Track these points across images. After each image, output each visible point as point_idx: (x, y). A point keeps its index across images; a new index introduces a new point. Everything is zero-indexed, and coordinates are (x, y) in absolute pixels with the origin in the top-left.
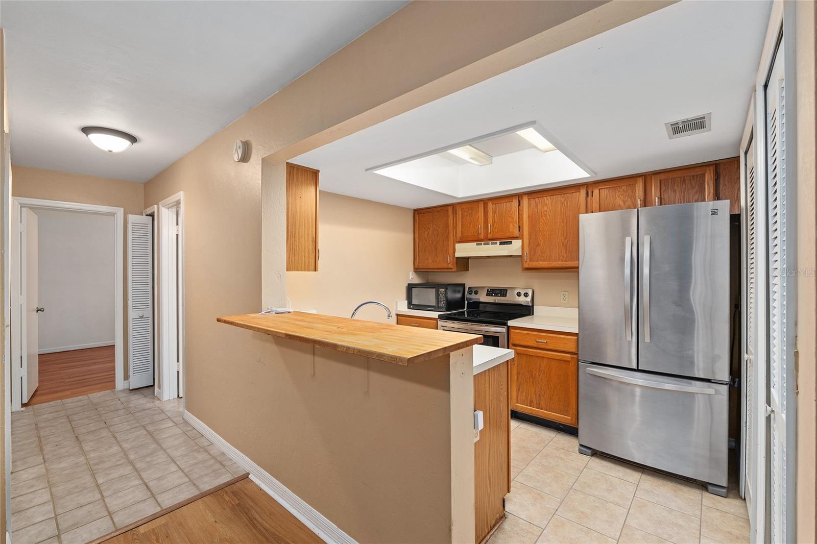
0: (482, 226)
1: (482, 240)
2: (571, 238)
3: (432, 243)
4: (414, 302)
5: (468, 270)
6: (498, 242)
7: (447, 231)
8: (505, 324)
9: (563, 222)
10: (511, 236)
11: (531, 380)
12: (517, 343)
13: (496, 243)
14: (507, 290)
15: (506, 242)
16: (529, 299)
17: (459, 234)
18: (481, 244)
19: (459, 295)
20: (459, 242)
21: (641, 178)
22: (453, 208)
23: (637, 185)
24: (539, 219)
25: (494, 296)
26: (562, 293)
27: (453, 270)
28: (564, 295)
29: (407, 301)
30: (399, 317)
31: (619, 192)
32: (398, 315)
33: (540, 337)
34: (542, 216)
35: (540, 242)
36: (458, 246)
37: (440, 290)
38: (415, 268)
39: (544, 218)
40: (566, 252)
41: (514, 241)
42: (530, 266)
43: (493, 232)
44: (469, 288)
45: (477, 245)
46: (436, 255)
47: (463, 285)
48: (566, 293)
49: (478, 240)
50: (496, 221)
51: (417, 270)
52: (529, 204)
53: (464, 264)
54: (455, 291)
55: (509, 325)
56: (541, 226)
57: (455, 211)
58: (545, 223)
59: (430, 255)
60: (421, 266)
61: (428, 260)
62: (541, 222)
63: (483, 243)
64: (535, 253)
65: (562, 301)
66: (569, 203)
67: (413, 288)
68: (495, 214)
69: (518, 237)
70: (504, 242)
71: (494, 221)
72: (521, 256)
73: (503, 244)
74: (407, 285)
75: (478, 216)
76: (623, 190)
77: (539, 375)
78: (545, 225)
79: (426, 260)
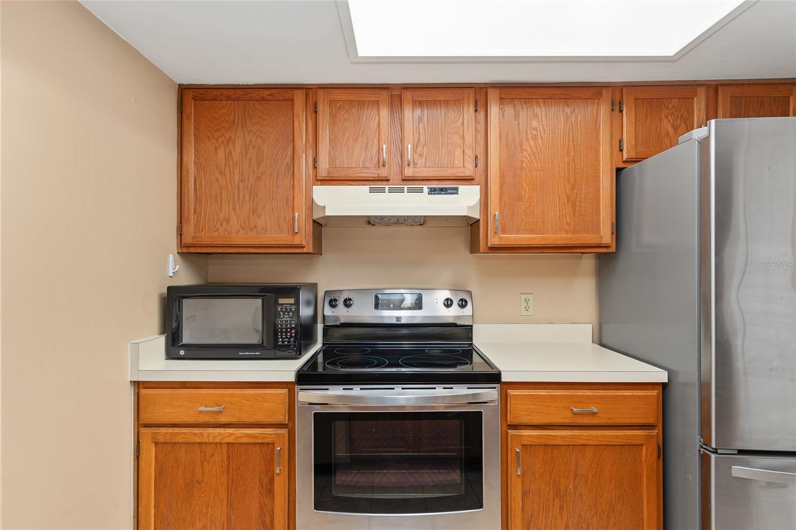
1: (387, 181)
2: (583, 187)
3: (242, 181)
4: (187, 338)
5: (321, 256)
6: (425, 188)
7: (290, 152)
9: (568, 155)
10: (459, 175)
11: (557, 502)
12: (525, 420)
13: (421, 191)
15: (445, 187)
16: (467, 311)
17: (324, 164)
18: (382, 191)
19: (309, 312)
20: (324, 182)
22: (308, 97)
23: (695, 99)
24: (521, 145)
25: (394, 309)
26: (523, 297)
27: (305, 250)
28: (527, 301)
29: (162, 339)
30: (141, 390)
31: (667, 108)
32: (137, 384)
33: (580, 401)
34: (527, 140)
35: (523, 193)
36: (320, 191)
37: (281, 301)
38: (181, 244)
39: (532, 143)
40: (574, 214)
41: (462, 188)
42: (503, 243)
43: (416, 164)
45: (372, 191)
46: (255, 211)
48: (531, 296)
49: (376, 182)
50: (422, 139)
51: (189, 252)
52: (502, 112)
54: (306, 302)
55: (503, 380)
56: (525, 159)
57: (311, 102)
58: (534, 154)
59: (234, 209)
60: (206, 237)
61: (228, 223)
62: (526, 150)
63: (387, 187)
64: (513, 215)
65: (524, 312)
66: (579, 118)
67: (184, 301)
68: (419, 124)
69: (473, 179)
70: (442, 190)
71: (416, 139)
72: (479, 220)
73: (438, 194)
74: (165, 291)
75: (377, 122)
76: (674, 107)
77: (575, 488)
78: (533, 157)
79: (221, 225)
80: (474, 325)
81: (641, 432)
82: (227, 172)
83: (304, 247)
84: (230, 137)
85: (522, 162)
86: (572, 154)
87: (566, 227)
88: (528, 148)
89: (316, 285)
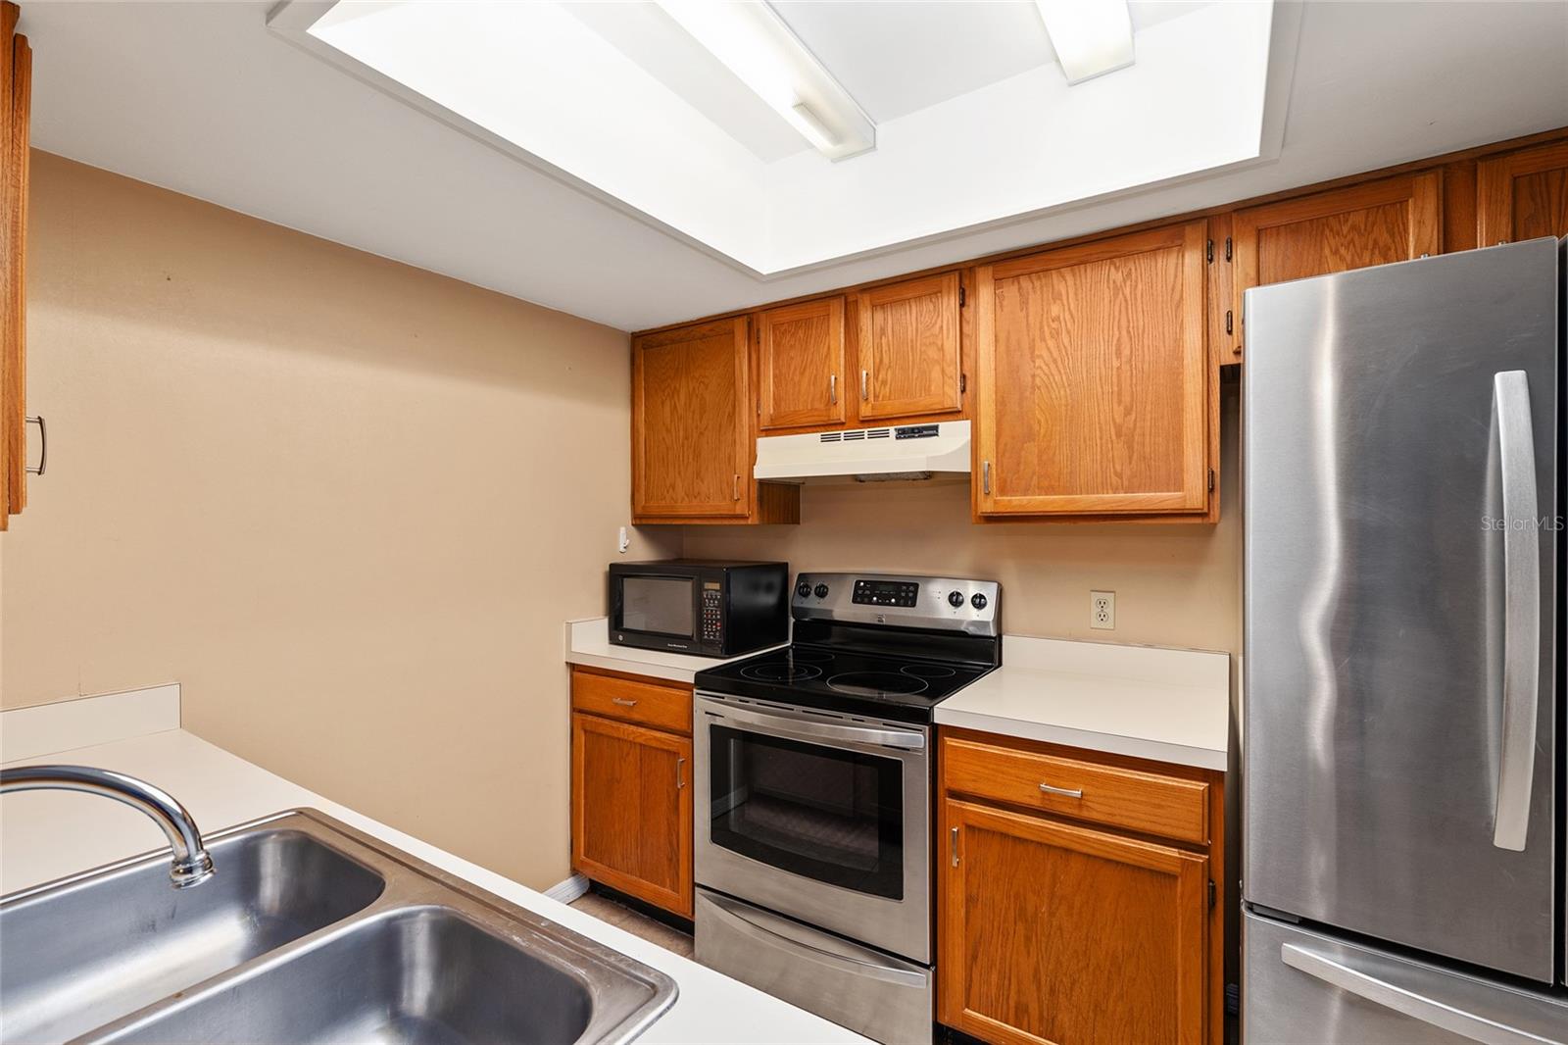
0: (842, 379)
1: (841, 425)
2: (1149, 408)
3: (687, 438)
4: (631, 621)
5: (799, 523)
6: (892, 430)
7: (732, 398)
8: (923, 717)
9: (1119, 354)
10: (937, 407)
11: (1020, 927)
12: (969, 787)
13: (886, 435)
14: (916, 586)
15: (918, 426)
16: (988, 614)
17: (768, 408)
18: (836, 438)
19: (769, 599)
20: (769, 432)
21: (1430, 177)
22: (750, 324)
23: (1410, 201)
24: (1032, 350)
25: (877, 603)
26: (1096, 596)
27: (749, 522)
28: (1102, 604)
29: (606, 621)
30: (576, 674)
31: (1338, 233)
32: (573, 667)
33: (1056, 774)
34: (1043, 339)
35: (1036, 428)
36: (764, 444)
37: (708, 586)
38: (636, 516)
39: (1051, 343)
40: (1130, 458)
41: (944, 426)
42: (1001, 509)
43: (876, 397)
44: (801, 575)
45: (824, 439)
46: (698, 474)
47: (783, 568)
48: (1110, 597)
49: (827, 426)
50: (886, 360)
51: (645, 523)
52: (999, 298)
53: (783, 500)
54: (755, 588)
55: (935, 721)
56: (1039, 372)
57: (754, 334)
58: (1055, 361)
59: (679, 473)
60: (655, 507)
61: (674, 490)
62: (1041, 357)
63: (842, 432)
64: (1018, 464)
65: (1095, 623)
66: (1140, 286)
67: (625, 579)
68: (881, 338)
69: (959, 412)
70: (913, 430)
71: (878, 360)
72: (970, 473)
73: (909, 437)
74: (608, 569)
75: (826, 346)
76: (1353, 228)
77: (1052, 914)
78: (1053, 366)
79: (668, 492)
80: (1004, 637)
81: (1173, 852)
82: (673, 430)
83: (748, 518)
84: (675, 388)
85: (1033, 376)
86: (1126, 352)
87: (1115, 480)
88: (1045, 353)
89: (785, 565)
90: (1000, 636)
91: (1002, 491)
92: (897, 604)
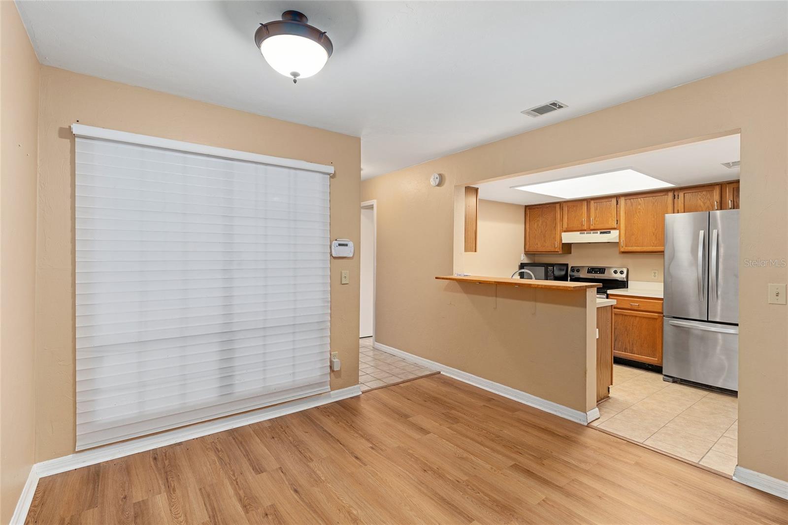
0: (586, 220)
1: (585, 230)
3: (541, 232)
5: (571, 253)
6: (599, 232)
7: (555, 223)
8: (605, 292)
10: (611, 227)
13: (597, 233)
14: (605, 269)
15: (606, 231)
16: (624, 275)
17: (565, 226)
19: (563, 273)
20: (565, 231)
21: (718, 186)
22: (560, 205)
23: (714, 191)
24: (634, 215)
25: (594, 273)
26: (653, 271)
28: (655, 273)
31: (700, 195)
33: (634, 302)
34: (636, 213)
35: (635, 232)
36: (563, 234)
37: (549, 268)
38: (525, 251)
39: (638, 214)
41: (612, 231)
42: (626, 250)
43: (595, 224)
44: (572, 267)
45: (580, 233)
46: (545, 241)
47: (567, 265)
48: (657, 271)
49: (582, 231)
50: (597, 216)
51: (527, 253)
52: (626, 204)
53: (568, 248)
54: (561, 270)
55: (608, 293)
56: (635, 221)
57: (561, 208)
58: (639, 218)
59: (539, 241)
60: (531, 249)
63: (585, 232)
64: (630, 240)
65: (653, 277)
66: (659, 203)
67: (525, 267)
68: (596, 211)
69: (616, 228)
70: (604, 232)
71: (595, 216)
72: (618, 242)
73: (603, 234)
74: (520, 264)
75: (582, 211)
76: (704, 195)
77: (632, 329)
78: (639, 220)
79: (536, 245)
80: (629, 282)
81: (657, 314)
82: (537, 230)
83: (559, 252)
84: (538, 220)
86: (655, 217)
87: (652, 244)
88: (637, 216)
89: (568, 264)
90: (627, 281)
91: (626, 246)
92: (599, 273)
